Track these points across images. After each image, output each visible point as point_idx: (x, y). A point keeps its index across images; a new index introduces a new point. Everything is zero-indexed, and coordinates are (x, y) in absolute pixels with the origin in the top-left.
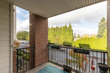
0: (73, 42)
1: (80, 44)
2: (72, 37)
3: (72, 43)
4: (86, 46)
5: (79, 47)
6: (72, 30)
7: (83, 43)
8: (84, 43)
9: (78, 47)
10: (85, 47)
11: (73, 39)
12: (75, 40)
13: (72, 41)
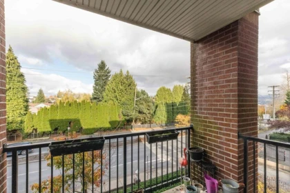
0: (26, 118)
1: (52, 122)
2: (21, 100)
3: (22, 122)
4: (72, 124)
5: (50, 129)
6: (21, 75)
7: (61, 118)
8: (64, 118)
9: (46, 130)
10: (69, 128)
11: (27, 108)
12: (34, 109)
13: (23, 112)
